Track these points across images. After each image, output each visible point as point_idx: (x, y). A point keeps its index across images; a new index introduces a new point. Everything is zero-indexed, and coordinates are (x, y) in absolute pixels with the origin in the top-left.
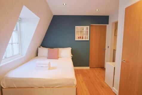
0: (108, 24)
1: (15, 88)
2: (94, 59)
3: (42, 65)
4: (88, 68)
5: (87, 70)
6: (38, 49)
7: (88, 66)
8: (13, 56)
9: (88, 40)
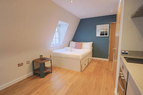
4: (107, 60)
6: (70, 42)
8: (56, 44)
9: (108, 36)
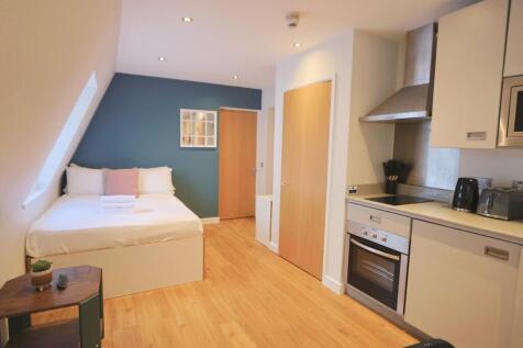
0: (260, 108)
1: (65, 253)
2: (229, 197)
3: (118, 205)
4: (216, 220)
5: (213, 225)
7: (216, 215)
9: (215, 146)
